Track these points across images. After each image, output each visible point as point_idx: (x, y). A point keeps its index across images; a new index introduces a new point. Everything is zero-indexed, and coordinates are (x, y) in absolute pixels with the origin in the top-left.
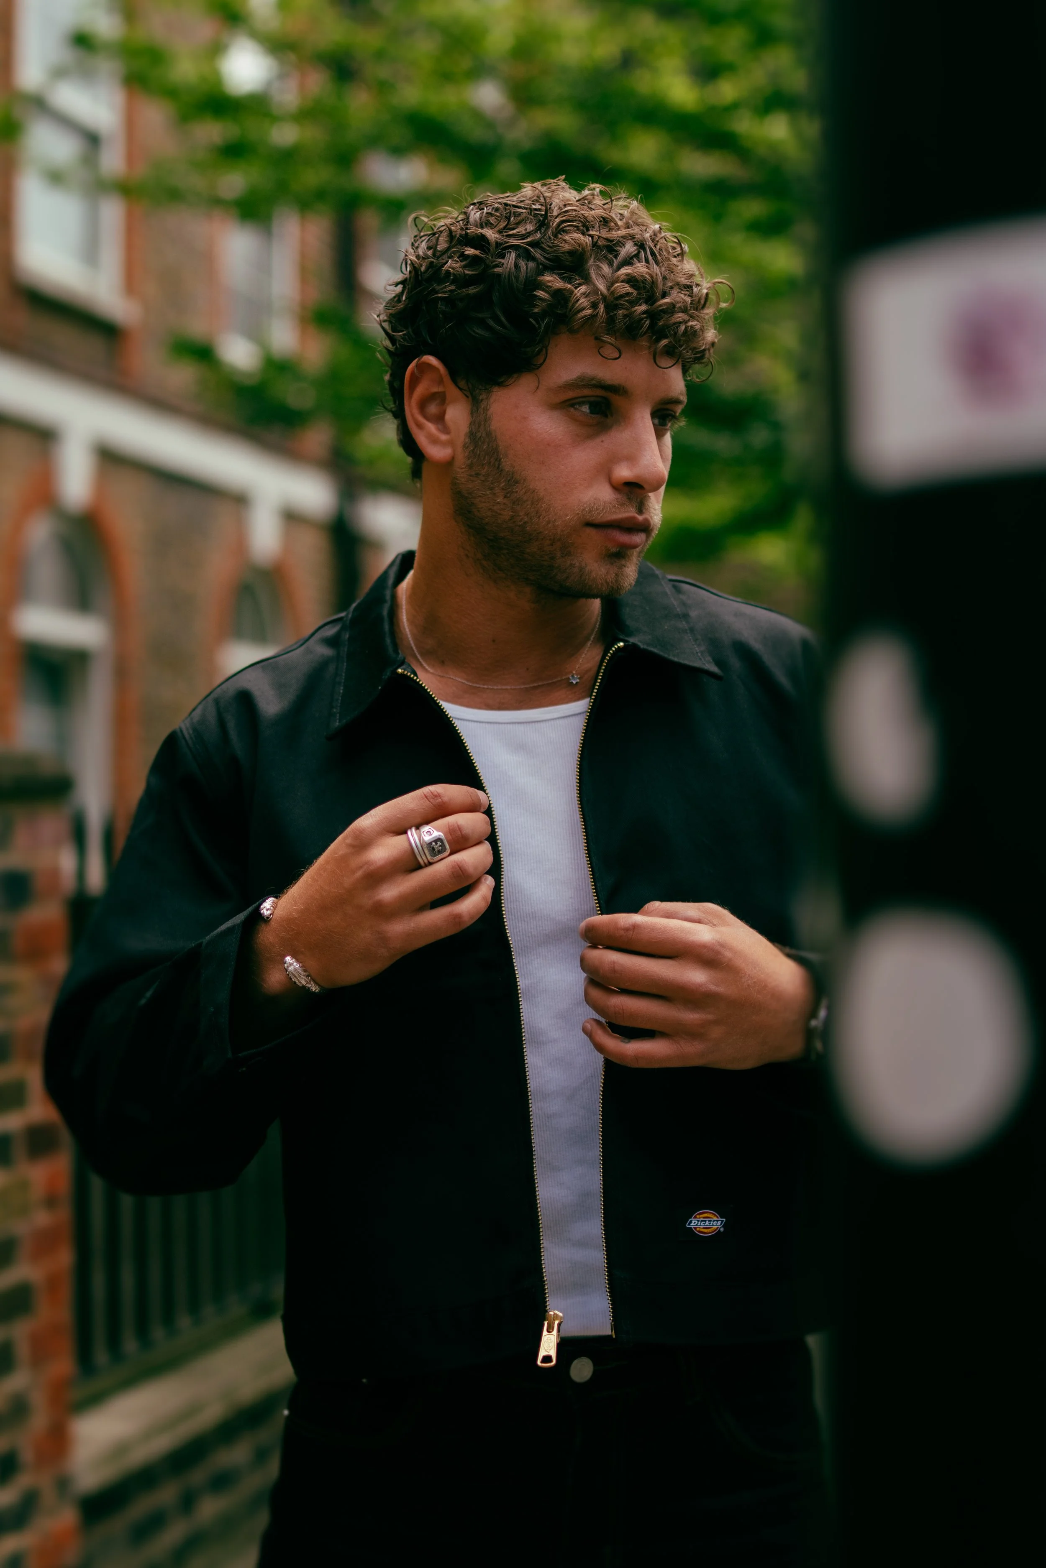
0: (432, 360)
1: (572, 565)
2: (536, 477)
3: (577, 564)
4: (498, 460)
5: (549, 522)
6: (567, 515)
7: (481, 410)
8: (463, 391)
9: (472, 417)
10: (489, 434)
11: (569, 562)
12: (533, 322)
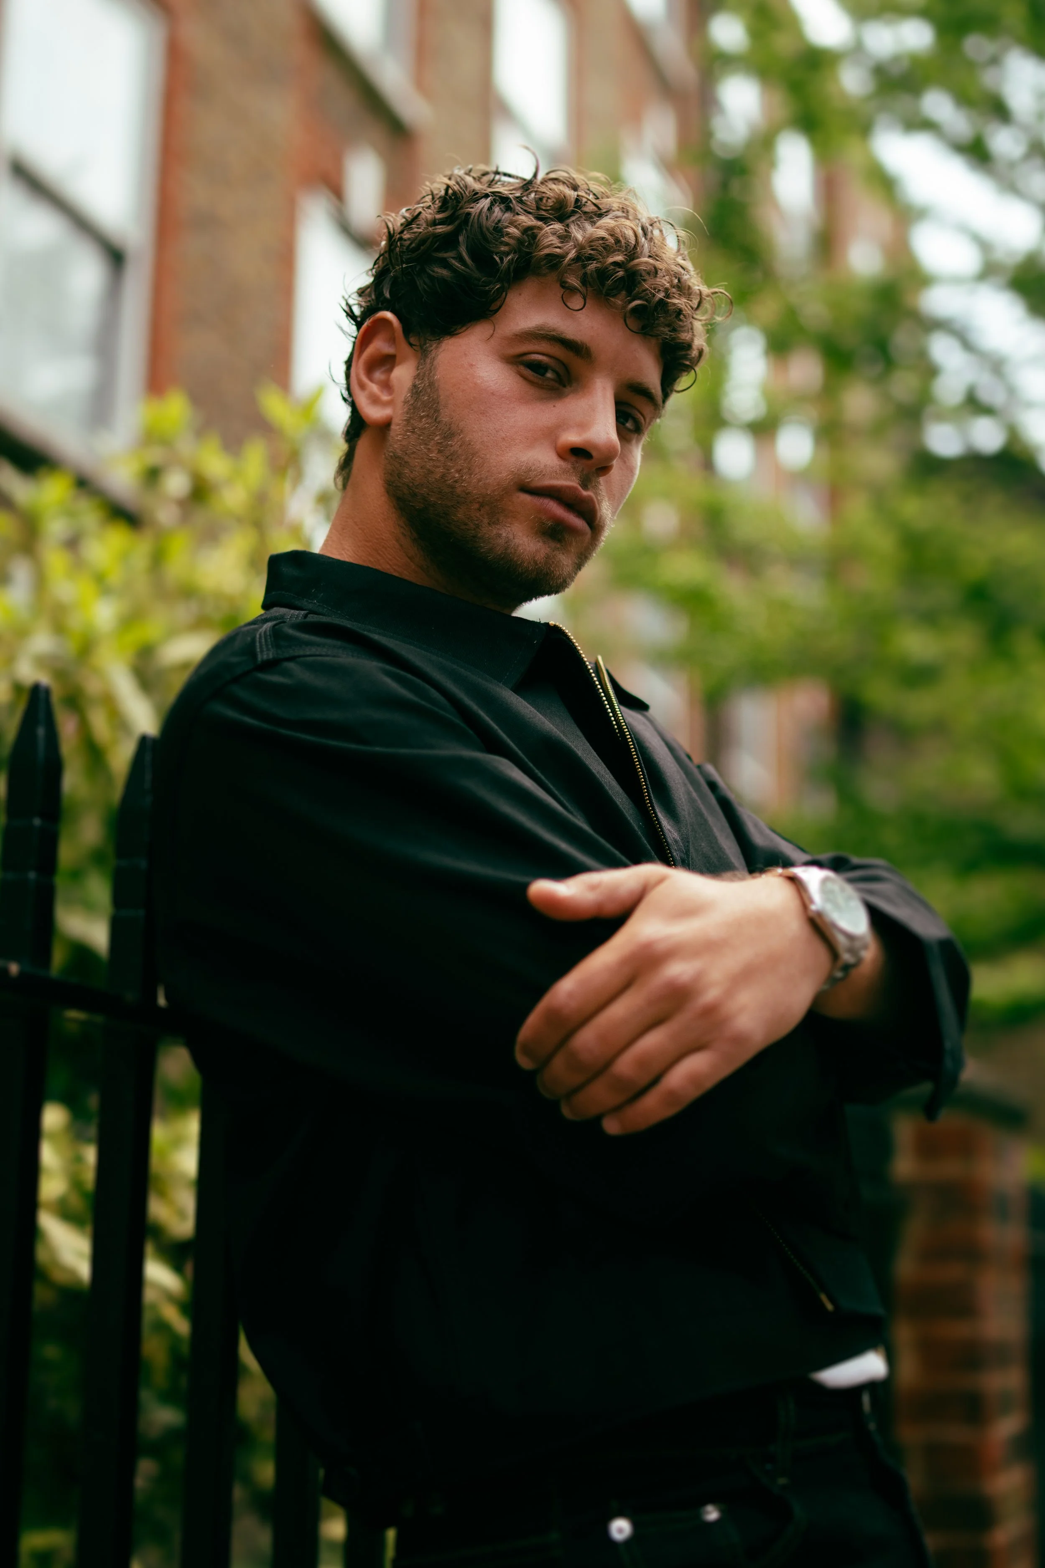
0: (388, 315)
1: (499, 536)
2: (474, 428)
3: (504, 535)
4: (437, 411)
5: (479, 480)
6: (501, 473)
7: (428, 361)
8: (414, 347)
9: (418, 370)
10: (431, 384)
11: (495, 532)
12: (497, 259)
